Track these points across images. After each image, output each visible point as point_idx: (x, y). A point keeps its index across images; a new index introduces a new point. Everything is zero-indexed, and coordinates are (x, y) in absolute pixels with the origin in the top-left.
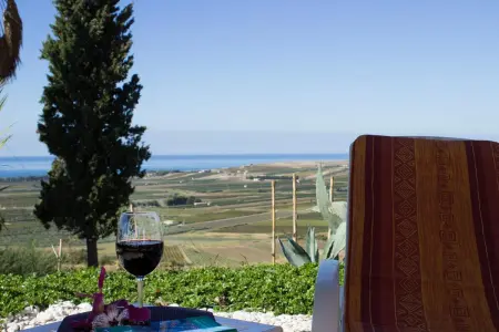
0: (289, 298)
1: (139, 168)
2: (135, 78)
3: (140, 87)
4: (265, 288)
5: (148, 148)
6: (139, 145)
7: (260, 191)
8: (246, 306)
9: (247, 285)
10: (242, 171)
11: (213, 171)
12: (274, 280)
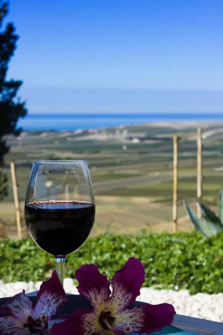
0: (205, 273)
1: (15, 126)
2: (10, 28)
3: (16, 38)
4: (173, 261)
5: (24, 104)
6: (15, 100)
7: (141, 153)
8: (154, 282)
9: (153, 257)
10: (121, 131)
11: (90, 130)
12: (184, 251)
